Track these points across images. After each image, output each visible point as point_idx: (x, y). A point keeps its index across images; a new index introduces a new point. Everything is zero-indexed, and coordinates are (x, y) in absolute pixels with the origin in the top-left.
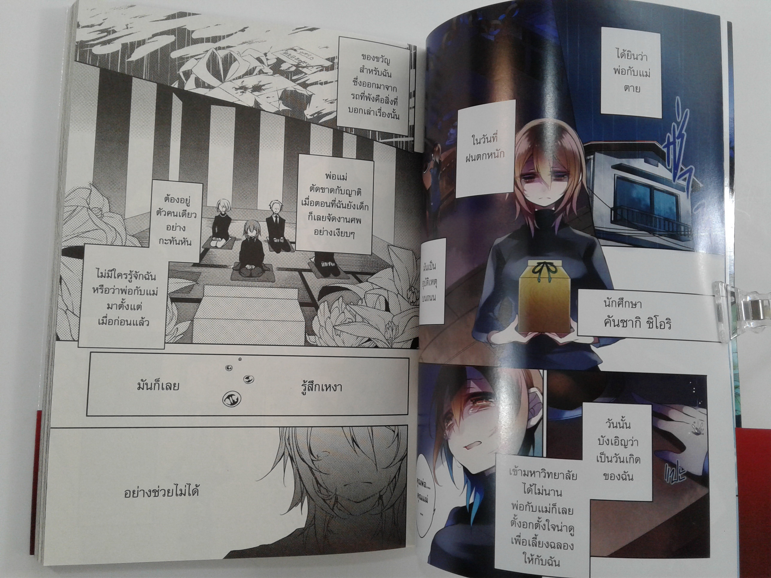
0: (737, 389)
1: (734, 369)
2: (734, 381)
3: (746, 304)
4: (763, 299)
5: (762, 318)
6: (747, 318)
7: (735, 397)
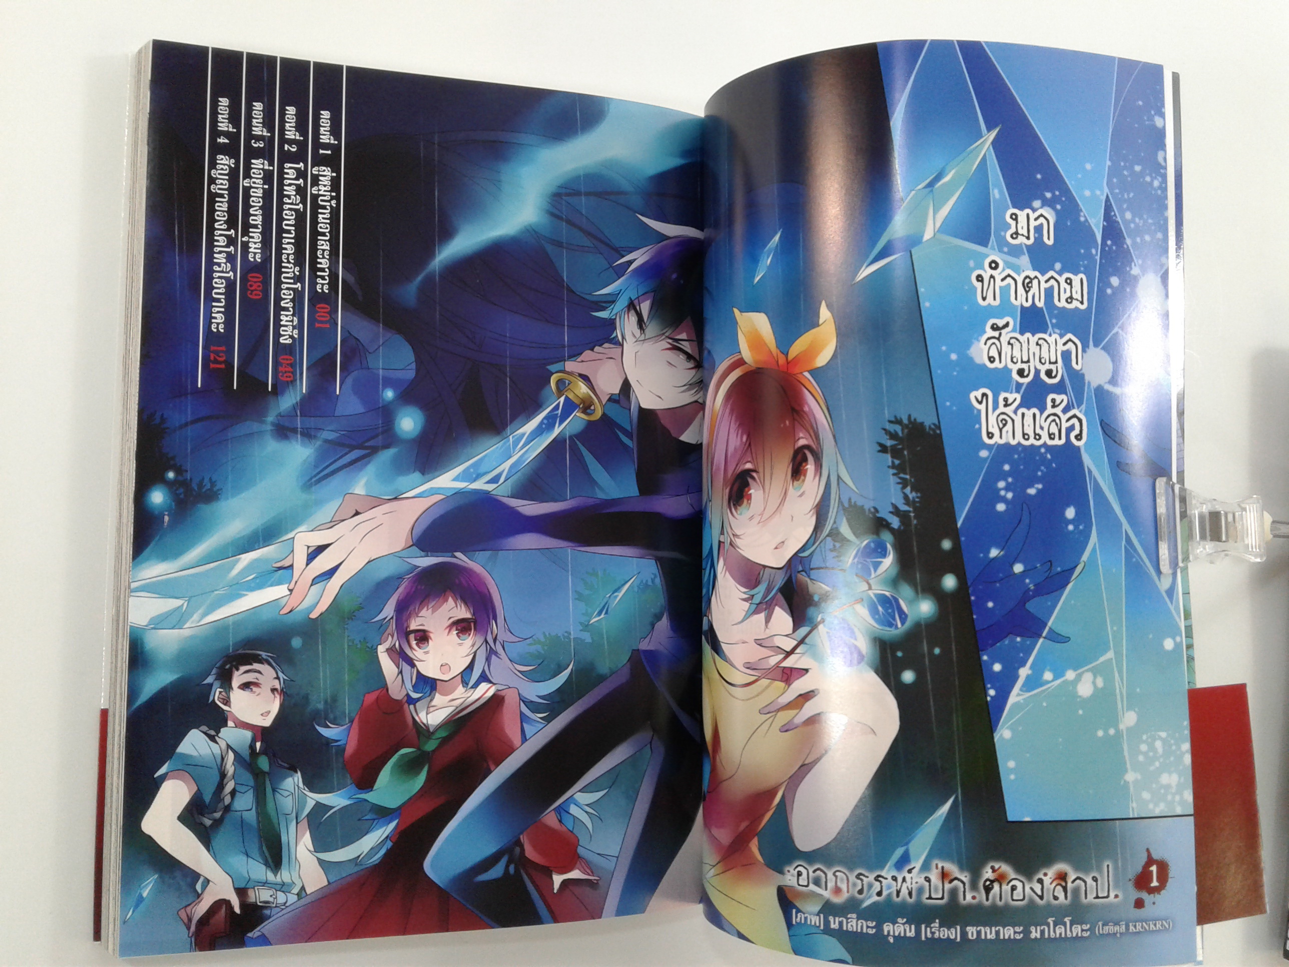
0: (1190, 650)
1: (1186, 619)
2: (1186, 637)
3: (1202, 517)
4: (1226, 510)
5: (1224, 538)
6: (1203, 537)
7: (1188, 662)
